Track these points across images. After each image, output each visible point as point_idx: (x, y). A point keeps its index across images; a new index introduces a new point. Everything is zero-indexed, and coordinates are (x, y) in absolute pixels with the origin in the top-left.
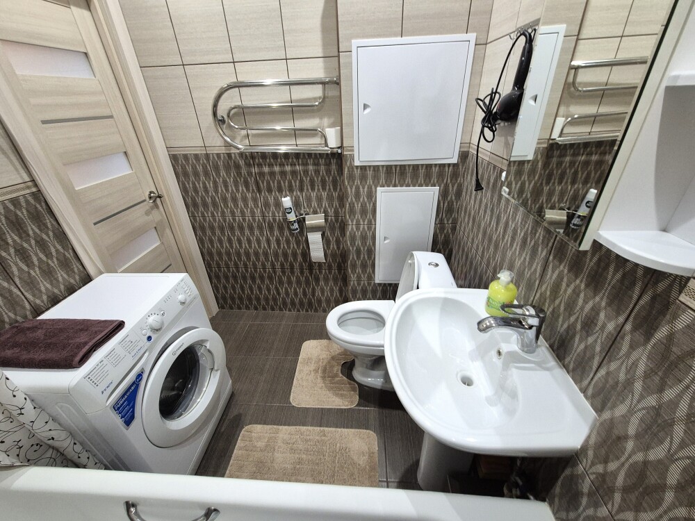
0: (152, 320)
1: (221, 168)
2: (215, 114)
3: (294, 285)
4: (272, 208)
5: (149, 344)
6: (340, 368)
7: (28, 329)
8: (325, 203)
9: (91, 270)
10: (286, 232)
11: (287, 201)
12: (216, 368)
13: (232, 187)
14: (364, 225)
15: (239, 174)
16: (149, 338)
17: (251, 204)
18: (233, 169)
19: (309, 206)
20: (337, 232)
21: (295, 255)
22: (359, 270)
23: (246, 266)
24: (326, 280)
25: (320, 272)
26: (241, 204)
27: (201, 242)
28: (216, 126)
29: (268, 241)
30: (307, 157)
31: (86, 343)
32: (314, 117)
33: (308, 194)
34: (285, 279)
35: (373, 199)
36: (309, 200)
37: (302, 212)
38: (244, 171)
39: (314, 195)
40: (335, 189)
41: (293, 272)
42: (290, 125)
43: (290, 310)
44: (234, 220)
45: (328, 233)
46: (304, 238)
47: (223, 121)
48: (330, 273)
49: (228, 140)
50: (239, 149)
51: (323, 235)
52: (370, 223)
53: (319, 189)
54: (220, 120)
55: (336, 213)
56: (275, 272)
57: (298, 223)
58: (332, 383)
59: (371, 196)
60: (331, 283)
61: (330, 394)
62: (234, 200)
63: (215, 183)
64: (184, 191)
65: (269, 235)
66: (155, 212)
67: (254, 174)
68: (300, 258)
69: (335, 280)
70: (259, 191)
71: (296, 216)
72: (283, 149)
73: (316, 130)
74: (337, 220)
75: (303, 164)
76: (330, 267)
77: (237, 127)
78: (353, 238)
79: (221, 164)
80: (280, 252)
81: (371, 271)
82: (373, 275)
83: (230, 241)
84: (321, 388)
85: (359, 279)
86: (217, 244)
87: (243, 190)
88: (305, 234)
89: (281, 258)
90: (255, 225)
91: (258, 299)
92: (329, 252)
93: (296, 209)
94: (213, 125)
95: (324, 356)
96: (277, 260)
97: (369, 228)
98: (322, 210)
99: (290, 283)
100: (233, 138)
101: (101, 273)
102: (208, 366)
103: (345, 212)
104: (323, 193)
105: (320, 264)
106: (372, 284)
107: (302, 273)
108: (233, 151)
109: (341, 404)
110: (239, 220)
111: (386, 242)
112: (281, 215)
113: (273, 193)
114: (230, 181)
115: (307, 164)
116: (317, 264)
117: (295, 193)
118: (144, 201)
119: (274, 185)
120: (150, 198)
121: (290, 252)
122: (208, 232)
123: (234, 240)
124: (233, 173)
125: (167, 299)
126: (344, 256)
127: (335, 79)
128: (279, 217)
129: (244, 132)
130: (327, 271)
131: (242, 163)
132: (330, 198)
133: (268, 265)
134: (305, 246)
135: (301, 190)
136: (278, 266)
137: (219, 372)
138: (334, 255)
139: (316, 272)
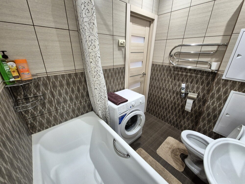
0: (133, 103)
1: (165, 70)
2: (170, 53)
3: (174, 115)
4: (177, 86)
5: (130, 108)
6: (180, 154)
7: (113, 94)
8: (200, 90)
9: (125, 87)
10: (179, 96)
11: (183, 85)
12: (140, 125)
13: (166, 76)
14: (216, 104)
15: (170, 73)
16: (131, 107)
17: (170, 83)
18: (169, 71)
19: (192, 89)
20: (201, 103)
21: (178, 105)
22: (206, 122)
23: (160, 102)
24: (188, 119)
25: (187, 115)
26: (166, 82)
27: (150, 90)
28: (169, 57)
29: (171, 97)
30: (199, 71)
31: (120, 101)
32: (208, 57)
33: (194, 85)
34: (171, 112)
35: (227, 95)
36: (193, 87)
37: (188, 91)
38: (172, 72)
39: (196, 86)
40: (207, 86)
41: (175, 111)
42: (196, 59)
43: (168, 123)
44: (162, 86)
45: (196, 102)
46: (185, 100)
47: (172, 56)
48: (191, 117)
49: (171, 62)
50: (173, 65)
51: (194, 102)
52: (221, 104)
53: (199, 84)
54: (171, 56)
55: (204, 96)
56: (168, 108)
57: (185, 94)
58: (174, 157)
59: (226, 94)
60: (190, 121)
61: (172, 160)
62: (165, 80)
63: (161, 74)
64: (152, 74)
65: (172, 94)
66: (142, 78)
67: (175, 74)
68: (180, 107)
69: (192, 121)
70: (175, 79)
71: (185, 92)
72: (189, 67)
73: (207, 62)
74: (203, 98)
75: (196, 74)
76: (192, 115)
77: (176, 58)
78: (208, 108)
79: (165, 69)
80: (173, 102)
81: (212, 125)
82: (213, 127)
83: (158, 92)
84: (170, 155)
85: (204, 125)
86: (154, 92)
87: (169, 78)
88: (186, 99)
89: (173, 104)
90: (168, 90)
91: (159, 114)
92: (194, 109)
93: (186, 89)
94: (168, 57)
95: (175, 146)
96: (171, 104)
97: (219, 107)
98: (198, 92)
99: (172, 114)
100: (173, 61)
101: (126, 88)
102: (139, 123)
103: (208, 97)
104: (200, 86)
105: (188, 112)
106: (211, 131)
107: (179, 112)
108: (171, 65)
109: (175, 166)
110: (164, 87)
111: (227, 116)
112: (179, 89)
113: (179, 82)
114: (166, 75)
115: (198, 74)
116: (186, 112)
117: (188, 83)
118: (141, 74)
119: (181, 79)
120: (143, 74)
121: (177, 103)
122: (153, 88)
123: (160, 92)
124: (168, 72)
125: (138, 100)
126: (201, 113)
127: (226, 44)
128: (178, 90)
129: (177, 60)
130: (190, 116)
131: (172, 69)
132: (203, 89)
133: (167, 104)
134: (184, 103)
135: (191, 83)
136: (171, 106)
137: (141, 127)
138: (195, 112)
139: (185, 114)
